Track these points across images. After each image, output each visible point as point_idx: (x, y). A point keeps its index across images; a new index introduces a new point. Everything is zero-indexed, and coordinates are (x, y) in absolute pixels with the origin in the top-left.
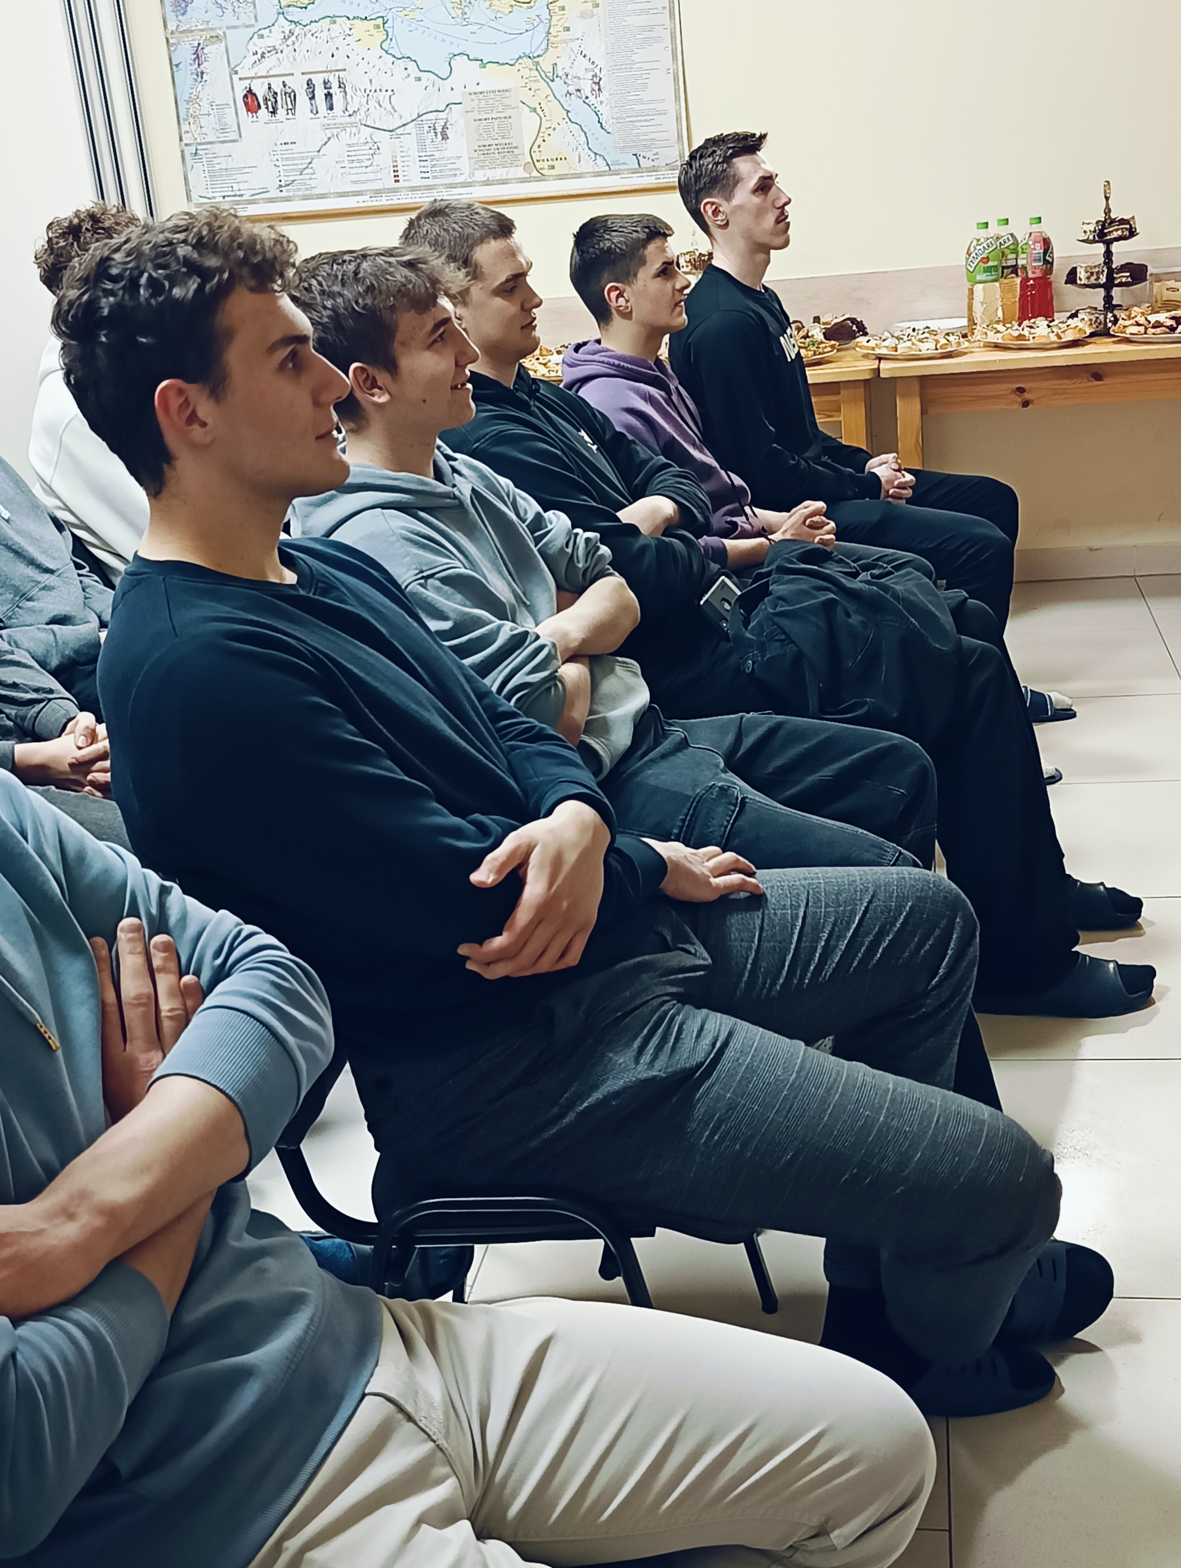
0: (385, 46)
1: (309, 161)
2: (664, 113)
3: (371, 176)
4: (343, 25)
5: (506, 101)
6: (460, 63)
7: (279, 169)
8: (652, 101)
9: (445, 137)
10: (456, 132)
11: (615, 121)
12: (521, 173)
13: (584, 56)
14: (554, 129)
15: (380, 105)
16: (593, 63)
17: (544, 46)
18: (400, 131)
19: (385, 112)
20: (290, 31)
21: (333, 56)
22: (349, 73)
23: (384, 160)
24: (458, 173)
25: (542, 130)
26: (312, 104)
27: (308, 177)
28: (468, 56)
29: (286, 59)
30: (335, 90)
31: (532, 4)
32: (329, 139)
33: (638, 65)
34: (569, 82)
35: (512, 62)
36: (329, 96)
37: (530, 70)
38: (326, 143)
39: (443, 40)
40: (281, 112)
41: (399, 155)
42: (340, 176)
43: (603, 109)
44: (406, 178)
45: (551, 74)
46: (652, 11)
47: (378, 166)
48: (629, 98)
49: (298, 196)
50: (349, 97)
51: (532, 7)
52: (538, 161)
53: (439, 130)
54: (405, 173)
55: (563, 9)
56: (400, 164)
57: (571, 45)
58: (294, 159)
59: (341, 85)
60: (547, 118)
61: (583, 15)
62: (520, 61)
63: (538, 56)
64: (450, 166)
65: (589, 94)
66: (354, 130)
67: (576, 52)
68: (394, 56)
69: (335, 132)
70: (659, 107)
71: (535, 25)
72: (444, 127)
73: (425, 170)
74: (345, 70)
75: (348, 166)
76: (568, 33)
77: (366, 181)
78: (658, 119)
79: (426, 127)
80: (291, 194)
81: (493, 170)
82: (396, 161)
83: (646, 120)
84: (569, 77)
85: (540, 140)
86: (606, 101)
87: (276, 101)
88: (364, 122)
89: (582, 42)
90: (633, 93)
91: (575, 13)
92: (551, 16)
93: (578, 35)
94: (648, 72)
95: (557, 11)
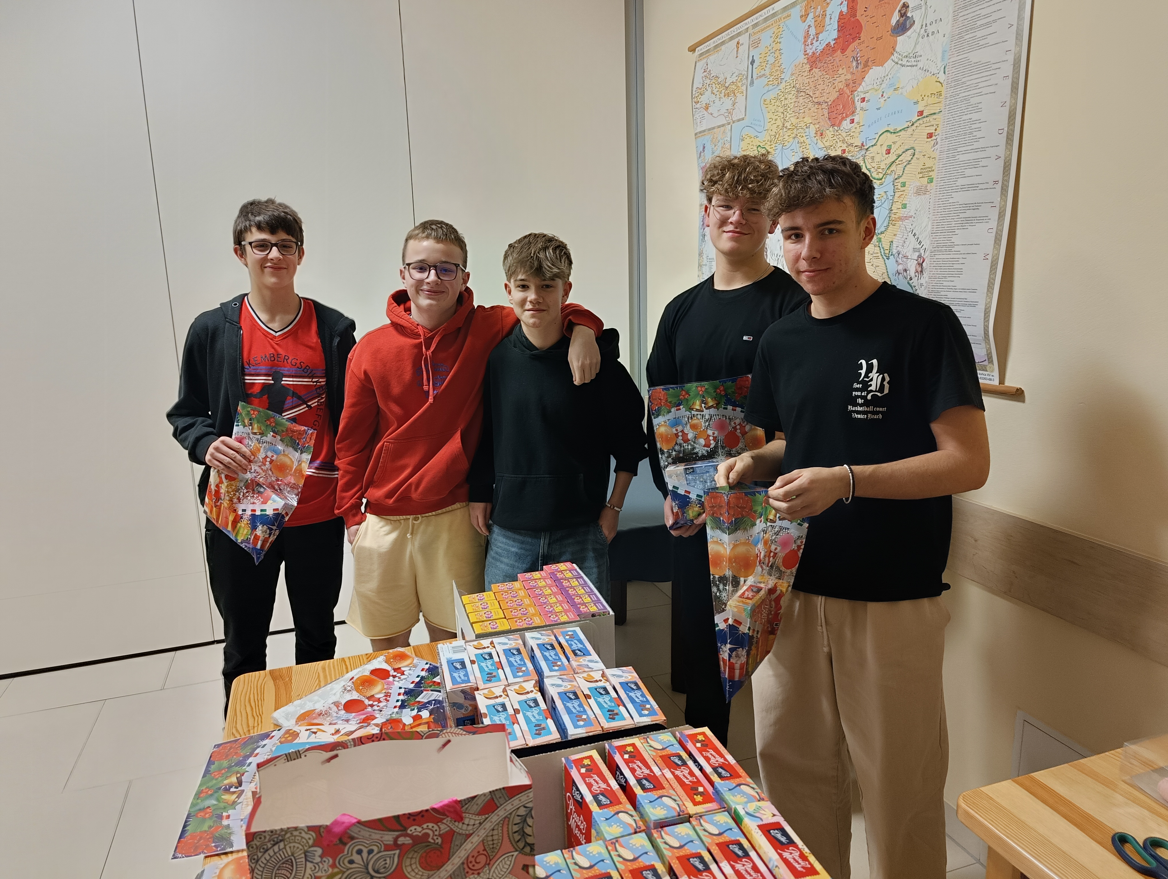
2: (974, 305)
8: (964, 290)
13: (914, 235)
16: (920, 243)
17: (885, 224)
31: (883, 180)
33: (956, 248)
34: (900, 261)
45: (887, 252)
46: (981, 186)
51: (882, 184)
57: (906, 222)
61: (920, 191)
65: (913, 275)
67: (909, 230)
70: (970, 297)
71: (883, 200)
76: (905, 210)
78: (967, 310)
84: (901, 256)
86: (925, 284)
89: (914, 220)
90: (949, 279)
91: (912, 189)
92: (894, 192)
93: (912, 213)
94: (964, 256)
95: (900, 188)
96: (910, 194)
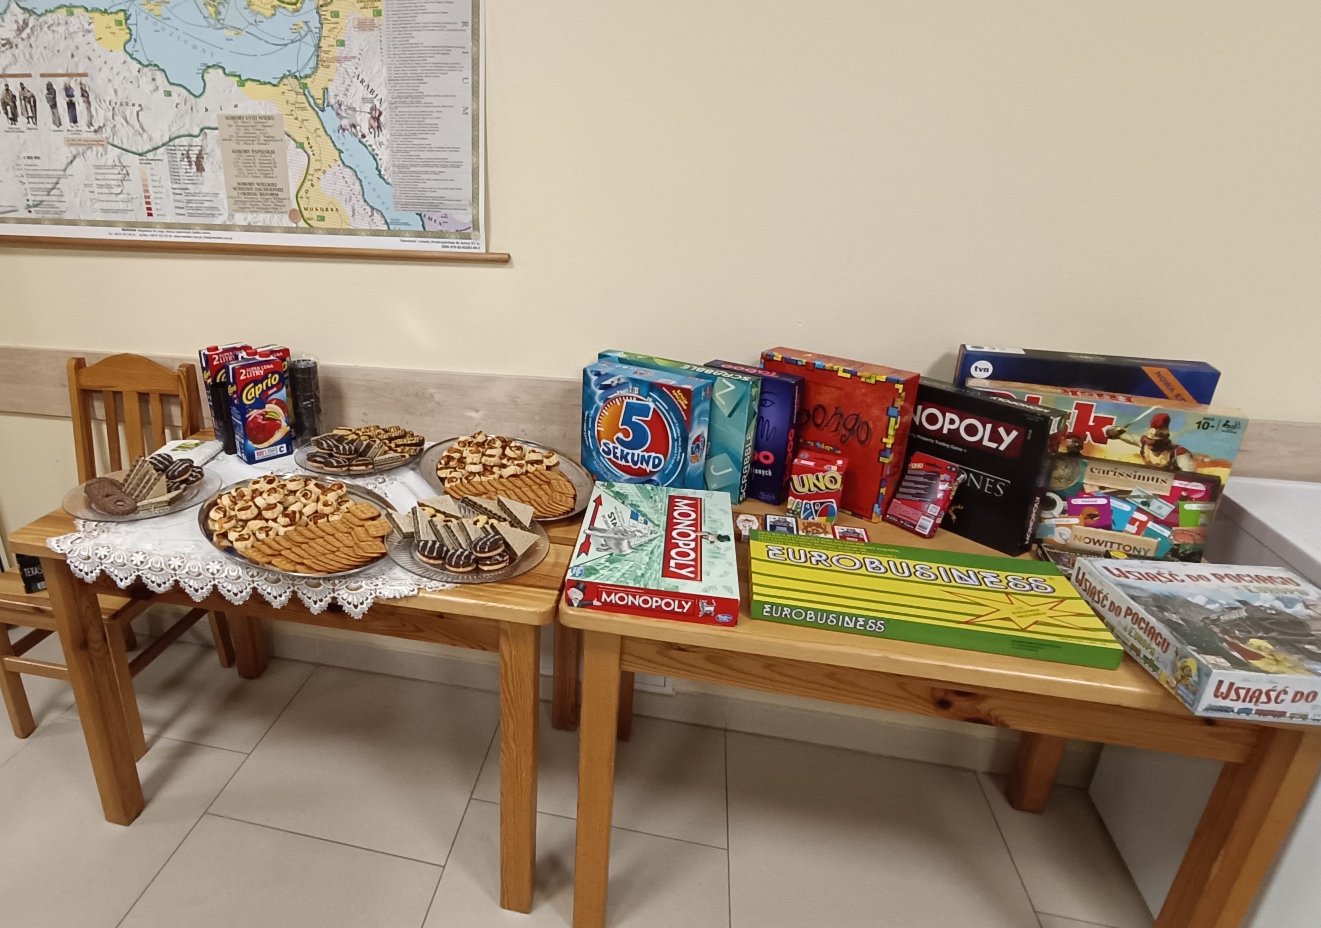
0: (129, 47)
1: (55, 180)
2: (457, 165)
3: (122, 206)
4: (82, 18)
5: (270, 132)
6: (214, 76)
7: (25, 186)
8: (441, 149)
9: (200, 168)
10: (212, 164)
11: (396, 169)
12: (286, 222)
13: (362, 82)
14: (324, 172)
15: (127, 122)
16: (372, 91)
18: (150, 156)
19: (132, 131)
20: (24, 21)
21: (73, 56)
22: (92, 79)
23: (134, 187)
24: (216, 213)
25: (311, 171)
26: (53, 113)
27: (54, 198)
28: (224, 69)
29: (22, 56)
30: (78, 99)
31: (299, 5)
32: (75, 158)
33: (427, 100)
34: (344, 114)
35: (275, 82)
36: (71, 105)
37: (297, 93)
38: (72, 162)
39: (195, 47)
40: (21, 119)
41: (150, 184)
42: (89, 203)
43: (384, 155)
44: (161, 212)
45: (319, 102)
46: (449, 26)
47: (128, 194)
48: (415, 142)
49: (48, 220)
50: (93, 109)
51: (298, 10)
52: (306, 209)
53: (194, 158)
54: (159, 207)
55: (336, 14)
56: (151, 194)
57: (346, 64)
58: (39, 176)
59: (85, 94)
60: (318, 158)
61: (361, 26)
62: (285, 81)
63: (306, 77)
64: (207, 204)
66: (101, 149)
67: (352, 75)
68: (140, 63)
69: (81, 149)
70: (453, 157)
71: (303, 33)
72: (200, 157)
73: (180, 205)
74: (85, 75)
75: (96, 190)
76: (342, 48)
77: (117, 211)
78: (449, 172)
79: (179, 155)
80: (40, 216)
81: (255, 215)
82: (146, 191)
83: (434, 173)
84: (343, 107)
85: (307, 184)
86: (385, 142)
87: (15, 106)
88: (111, 141)
89: (358, 62)
90: (419, 136)
91: (351, 22)
92: (322, 24)
93: (355, 53)
94: (439, 109)
95: (329, 18)
96: (349, 28)
